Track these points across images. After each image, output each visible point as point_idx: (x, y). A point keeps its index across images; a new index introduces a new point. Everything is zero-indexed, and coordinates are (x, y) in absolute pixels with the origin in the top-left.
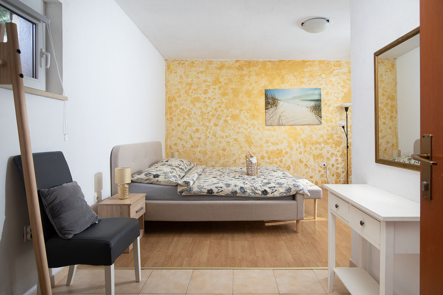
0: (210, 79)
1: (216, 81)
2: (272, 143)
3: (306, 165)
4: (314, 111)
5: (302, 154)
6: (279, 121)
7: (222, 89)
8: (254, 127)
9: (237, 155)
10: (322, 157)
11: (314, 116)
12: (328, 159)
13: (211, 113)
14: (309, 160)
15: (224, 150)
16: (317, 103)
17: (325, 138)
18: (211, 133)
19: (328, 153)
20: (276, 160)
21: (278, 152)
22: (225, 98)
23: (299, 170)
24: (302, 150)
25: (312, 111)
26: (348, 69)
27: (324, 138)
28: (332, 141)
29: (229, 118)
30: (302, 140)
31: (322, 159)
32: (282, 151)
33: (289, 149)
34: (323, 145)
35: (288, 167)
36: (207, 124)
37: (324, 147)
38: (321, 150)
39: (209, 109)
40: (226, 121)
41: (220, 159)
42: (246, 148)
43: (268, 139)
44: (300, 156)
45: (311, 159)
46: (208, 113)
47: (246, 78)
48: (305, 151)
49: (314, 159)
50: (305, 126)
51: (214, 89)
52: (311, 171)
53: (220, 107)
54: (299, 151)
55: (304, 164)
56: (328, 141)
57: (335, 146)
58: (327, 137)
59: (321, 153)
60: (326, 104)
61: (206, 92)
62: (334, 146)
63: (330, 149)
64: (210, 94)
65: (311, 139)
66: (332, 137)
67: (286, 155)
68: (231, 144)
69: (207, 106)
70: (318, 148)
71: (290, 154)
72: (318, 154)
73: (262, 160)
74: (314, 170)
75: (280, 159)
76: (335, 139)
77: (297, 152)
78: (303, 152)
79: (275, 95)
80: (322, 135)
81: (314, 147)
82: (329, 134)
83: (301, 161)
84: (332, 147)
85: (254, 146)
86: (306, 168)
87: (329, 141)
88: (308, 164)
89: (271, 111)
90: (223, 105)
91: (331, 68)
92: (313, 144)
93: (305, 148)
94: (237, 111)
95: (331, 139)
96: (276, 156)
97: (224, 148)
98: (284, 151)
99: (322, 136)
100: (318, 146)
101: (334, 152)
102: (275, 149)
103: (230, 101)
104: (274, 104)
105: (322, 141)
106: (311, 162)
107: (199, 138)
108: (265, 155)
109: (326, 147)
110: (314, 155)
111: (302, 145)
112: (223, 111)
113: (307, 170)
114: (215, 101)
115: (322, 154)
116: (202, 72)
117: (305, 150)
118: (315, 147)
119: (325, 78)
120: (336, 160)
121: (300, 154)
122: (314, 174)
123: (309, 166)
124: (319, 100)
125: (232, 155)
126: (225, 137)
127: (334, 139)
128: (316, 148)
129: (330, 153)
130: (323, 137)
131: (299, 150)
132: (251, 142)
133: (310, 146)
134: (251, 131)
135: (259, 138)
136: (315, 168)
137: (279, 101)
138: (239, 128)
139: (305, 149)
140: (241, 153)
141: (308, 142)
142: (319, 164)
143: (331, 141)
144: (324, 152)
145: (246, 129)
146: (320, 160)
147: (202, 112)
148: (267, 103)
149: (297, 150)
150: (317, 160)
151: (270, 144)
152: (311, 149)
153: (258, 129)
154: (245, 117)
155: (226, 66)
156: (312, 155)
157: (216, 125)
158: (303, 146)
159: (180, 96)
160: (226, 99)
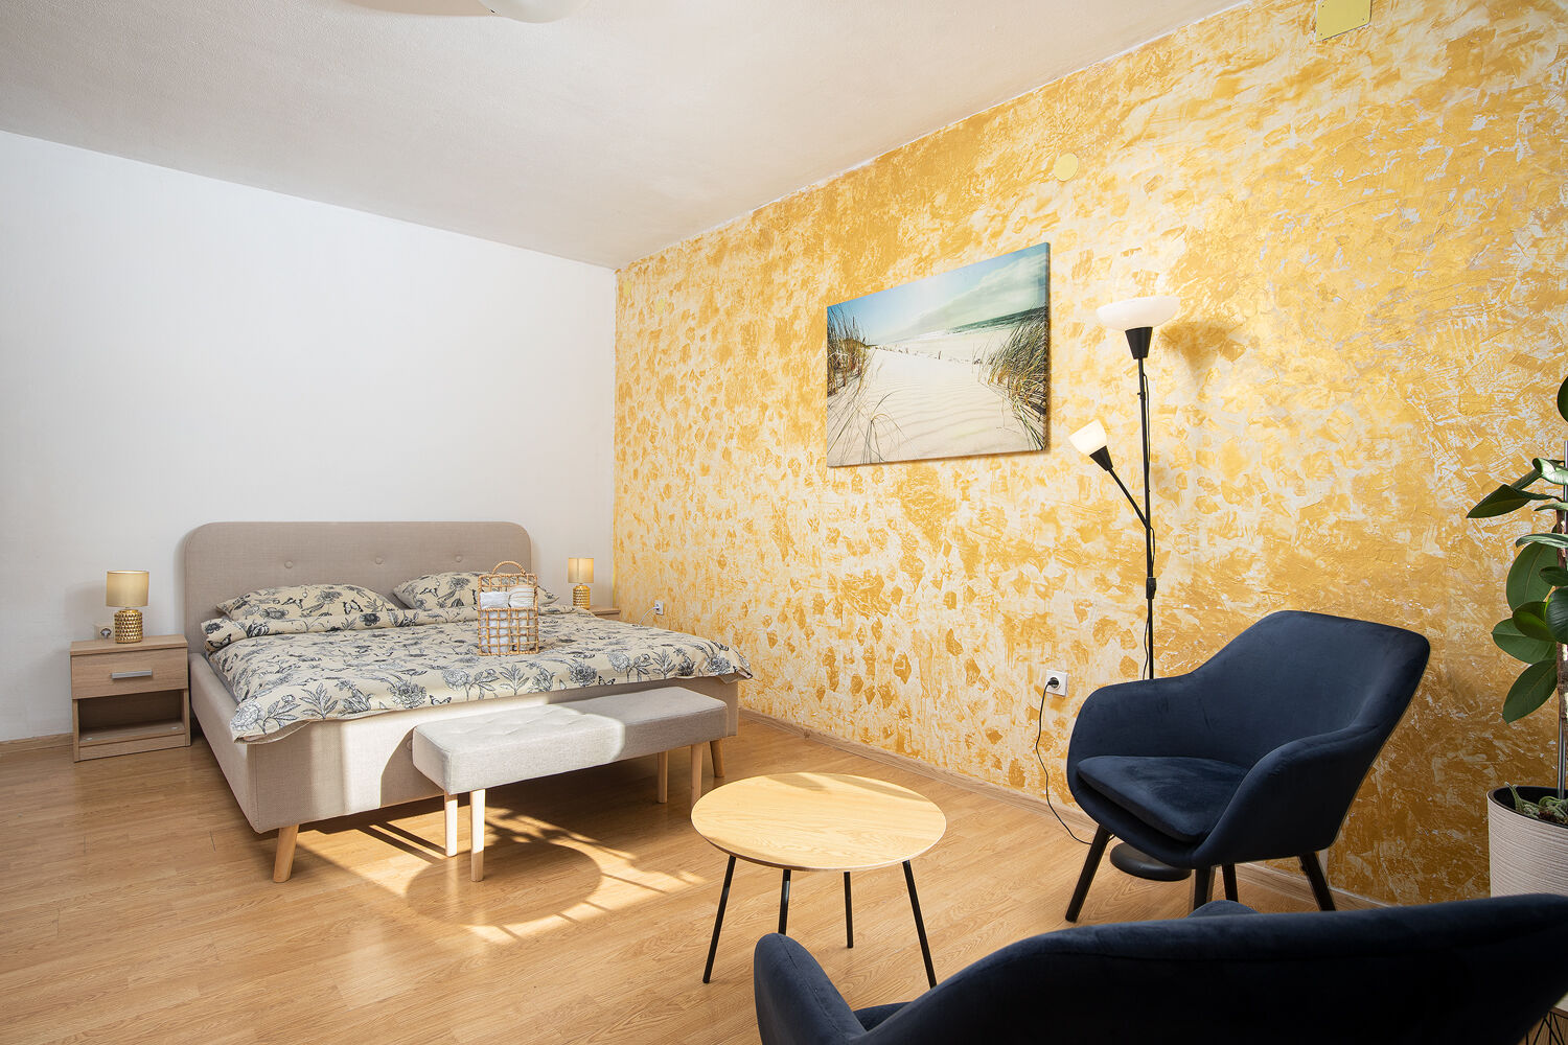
0: (694, 307)
1: (710, 309)
2: (849, 546)
3: (972, 667)
4: (1006, 381)
5: (959, 606)
6: (868, 443)
7: (719, 337)
8: (796, 475)
9: (751, 586)
10: (1049, 636)
11: (1008, 404)
12: (1080, 651)
13: (695, 428)
14: (984, 645)
15: (722, 564)
16: (1025, 329)
17: (1069, 529)
18: (695, 500)
19: (1081, 615)
20: (859, 620)
21: (867, 586)
22: (727, 367)
23: (945, 687)
24: (956, 585)
25: (1000, 381)
26: (1219, 70)
27: (1059, 527)
28: (1105, 549)
29: (734, 443)
30: (959, 534)
31: (1048, 646)
32: (882, 584)
33: (906, 575)
34: (1053, 569)
35: (901, 664)
36: (687, 467)
37: (1062, 579)
38: (1044, 596)
39: (692, 411)
40: (727, 454)
41: (712, 596)
42: (773, 561)
43: (835, 525)
44: (951, 618)
45: (998, 638)
46: (690, 426)
47: (778, 277)
48: (971, 594)
49: (1010, 642)
50: (973, 463)
51: (703, 338)
52: (992, 703)
53: (714, 401)
54: (945, 589)
55: (963, 658)
56: (1084, 545)
57: (1124, 577)
58: (1080, 523)
59: (1044, 616)
60: (1076, 329)
61: (685, 355)
62: (1113, 577)
63: (1093, 595)
64: (693, 363)
65: (997, 534)
66: (1106, 524)
67: (894, 607)
68: (737, 541)
69: (686, 402)
70: (1027, 583)
71: (908, 601)
72: (1028, 614)
73: (818, 616)
74: (1005, 699)
75: (873, 620)
76: (1123, 537)
77: (936, 597)
78: (959, 597)
79: (859, 325)
80: (1053, 509)
81: (1013, 574)
82: (1089, 503)
83: (953, 646)
84: (1102, 582)
85: (796, 553)
86: (971, 682)
87: (1088, 547)
88: (981, 664)
89: (843, 403)
90: (722, 397)
91: (1114, 102)
92: (1005, 559)
93: (971, 578)
94: (755, 413)
95: (1102, 537)
96: (861, 603)
97: (723, 556)
98: (889, 587)
99: (1049, 517)
100: (1029, 569)
101: (1112, 616)
102: (859, 572)
103: (737, 375)
104: (853, 367)
105: (1051, 545)
106: (995, 657)
107: (672, 517)
108: (828, 595)
109: (1069, 578)
110: (1008, 620)
111: (956, 559)
112: (719, 416)
113: (975, 692)
114: (704, 383)
115: (1049, 621)
116: (678, 287)
117: (969, 589)
118: (1013, 578)
119: (1073, 179)
120: (1123, 663)
121: (949, 608)
122: (1005, 720)
123: (985, 673)
124: (1041, 314)
125: (740, 586)
126: (723, 516)
127: (1119, 533)
128: (1021, 584)
129: (1093, 617)
130: (1055, 521)
131: (947, 587)
132: (788, 538)
133: (992, 567)
134: (787, 493)
135: (810, 522)
136: (1010, 690)
137: (870, 351)
138: (757, 479)
139: (970, 583)
140: (762, 580)
141: (983, 549)
142: (1030, 670)
143: (1096, 546)
144: (1060, 608)
145: (775, 484)
146: (1036, 651)
147: (678, 427)
148: (834, 366)
149: (937, 584)
150: (1022, 651)
151: (841, 548)
152: (995, 583)
153: (809, 483)
154: (774, 432)
155: (730, 245)
156: (1000, 619)
157: (705, 470)
158: (961, 564)
159: (638, 380)
160: (729, 370)
